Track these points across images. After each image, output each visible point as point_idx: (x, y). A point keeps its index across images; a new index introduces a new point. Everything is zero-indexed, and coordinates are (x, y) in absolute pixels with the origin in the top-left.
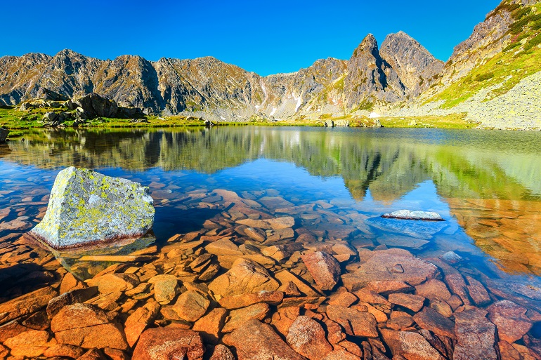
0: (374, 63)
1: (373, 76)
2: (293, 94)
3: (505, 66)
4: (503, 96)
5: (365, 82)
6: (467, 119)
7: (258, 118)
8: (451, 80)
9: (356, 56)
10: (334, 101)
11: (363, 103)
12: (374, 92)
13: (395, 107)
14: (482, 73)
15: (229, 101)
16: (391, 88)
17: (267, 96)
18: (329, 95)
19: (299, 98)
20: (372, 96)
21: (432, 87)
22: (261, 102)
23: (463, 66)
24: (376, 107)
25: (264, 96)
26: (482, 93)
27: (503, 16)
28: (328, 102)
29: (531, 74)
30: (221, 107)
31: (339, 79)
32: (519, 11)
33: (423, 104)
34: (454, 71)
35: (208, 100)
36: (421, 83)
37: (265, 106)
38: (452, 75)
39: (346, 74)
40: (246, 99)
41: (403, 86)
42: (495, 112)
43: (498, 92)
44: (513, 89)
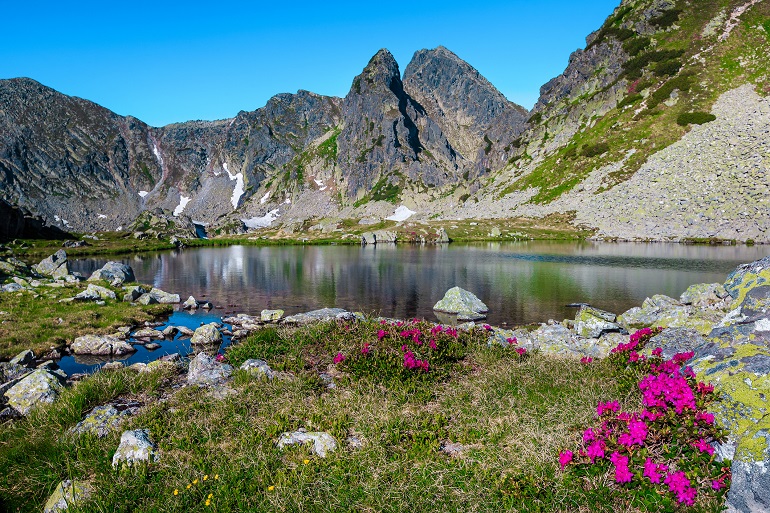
0: (395, 106)
1: (396, 133)
2: (225, 165)
3: (624, 132)
4: (625, 183)
5: (380, 143)
6: (576, 224)
7: (154, 221)
8: (543, 151)
9: (358, 92)
10: (318, 182)
11: (379, 186)
12: (400, 165)
13: (443, 195)
14: (592, 142)
15: (75, 181)
16: (430, 156)
17: (166, 171)
18: (308, 168)
19: (240, 176)
20: (397, 173)
21: (513, 161)
22: (153, 183)
23: (560, 127)
24: (405, 195)
25: (159, 170)
26: (594, 178)
27: (611, 46)
28: (307, 185)
29: (661, 148)
30: (55, 194)
31: (327, 136)
32: (633, 43)
33: (502, 195)
34: (547, 134)
35: (21, 179)
36: (488, 150)
37: (164, 193)
38: (544, 140)
39: (341, 127)
40: (117, 176)
41: (453, 153)
42: (616, 212)
43: (619, 176)
44: (640, 171)
